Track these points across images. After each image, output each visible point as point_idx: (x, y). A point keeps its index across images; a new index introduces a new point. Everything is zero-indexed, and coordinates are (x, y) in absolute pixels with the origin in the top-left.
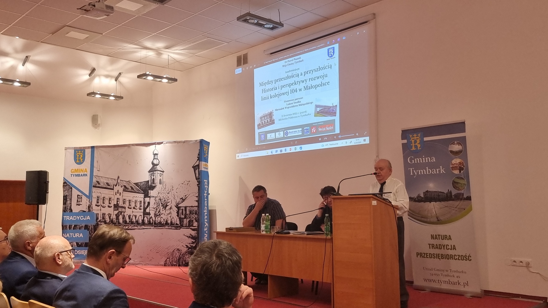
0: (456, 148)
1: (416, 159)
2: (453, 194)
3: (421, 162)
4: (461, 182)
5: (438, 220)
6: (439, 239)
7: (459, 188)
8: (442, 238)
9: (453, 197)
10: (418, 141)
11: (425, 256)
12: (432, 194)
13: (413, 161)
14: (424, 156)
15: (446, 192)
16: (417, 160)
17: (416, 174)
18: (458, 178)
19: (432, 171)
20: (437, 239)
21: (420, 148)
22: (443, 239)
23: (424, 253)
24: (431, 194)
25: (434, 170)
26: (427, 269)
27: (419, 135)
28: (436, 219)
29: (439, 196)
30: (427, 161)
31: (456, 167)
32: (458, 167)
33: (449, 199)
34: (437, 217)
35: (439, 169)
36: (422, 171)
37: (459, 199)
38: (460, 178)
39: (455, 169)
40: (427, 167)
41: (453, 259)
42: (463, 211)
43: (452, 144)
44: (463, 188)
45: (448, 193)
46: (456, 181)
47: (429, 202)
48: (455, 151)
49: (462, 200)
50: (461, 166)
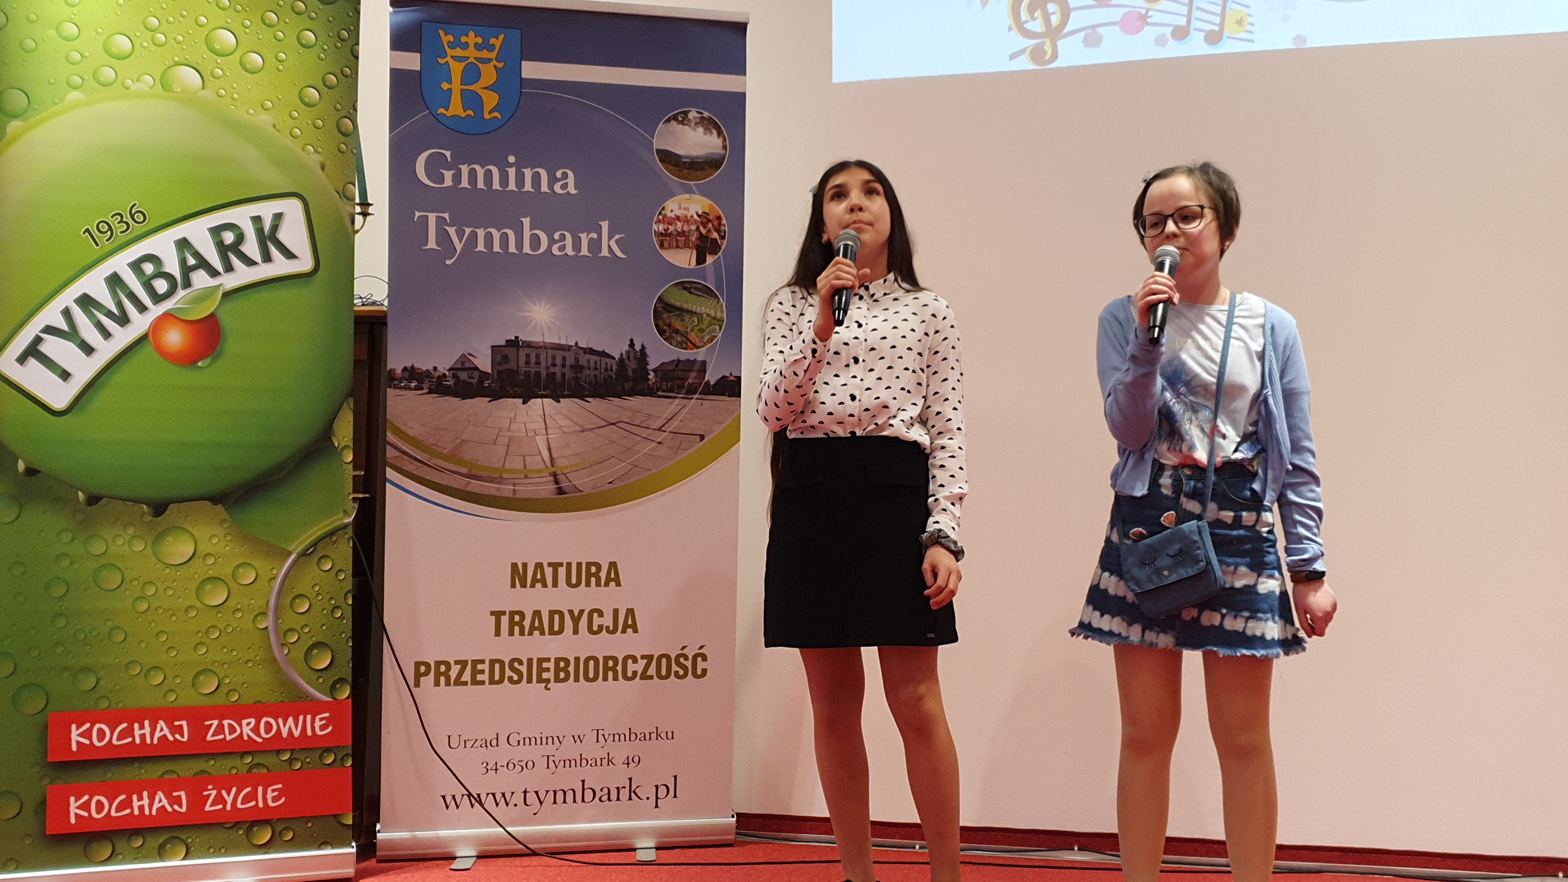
0: (695, 141)
1: (465, 169)
2: (653, 363)
3: (496, 185)
4: (698, 310)
5: (561, 491)
6: (555, 585)
7: (684, 335)
8: (574, 581)
9: (651, 375)
10: (489, 75)
11: (467, 676)
12: (538, 356)
13: (448, 175)
14: (512, 159)
15: (617, 349)
16: (473, 174)
17: (459, 246)
18: (685, 289)
19: (552, 241)
20: (545, 585)
21: (495, 115)
22: (578, 584)
23: (463, 664)
24: (533, 360)
25: (563, 238)
26: (469, 744)
27: (497, 42)
28: (552, 487)
29: (577, 367)
30: (528, 187)
31: (682, 233)
32: (694, 238)
33: (627, 386)
34: (555, 475)
35: (594, 235)
36: (496, 235)
37: (681, 387)
38: (695, 288)
39: (677, 247)
40: (529, 219)
41: (615, 678)
42: (697, 447)
43: (673, 123)
44: (706, 339)
45: (629, 357)
46: (678, 304)
47: (521, 400)
48: (688, 158)
49: (696, 396)
50: (709, 231)
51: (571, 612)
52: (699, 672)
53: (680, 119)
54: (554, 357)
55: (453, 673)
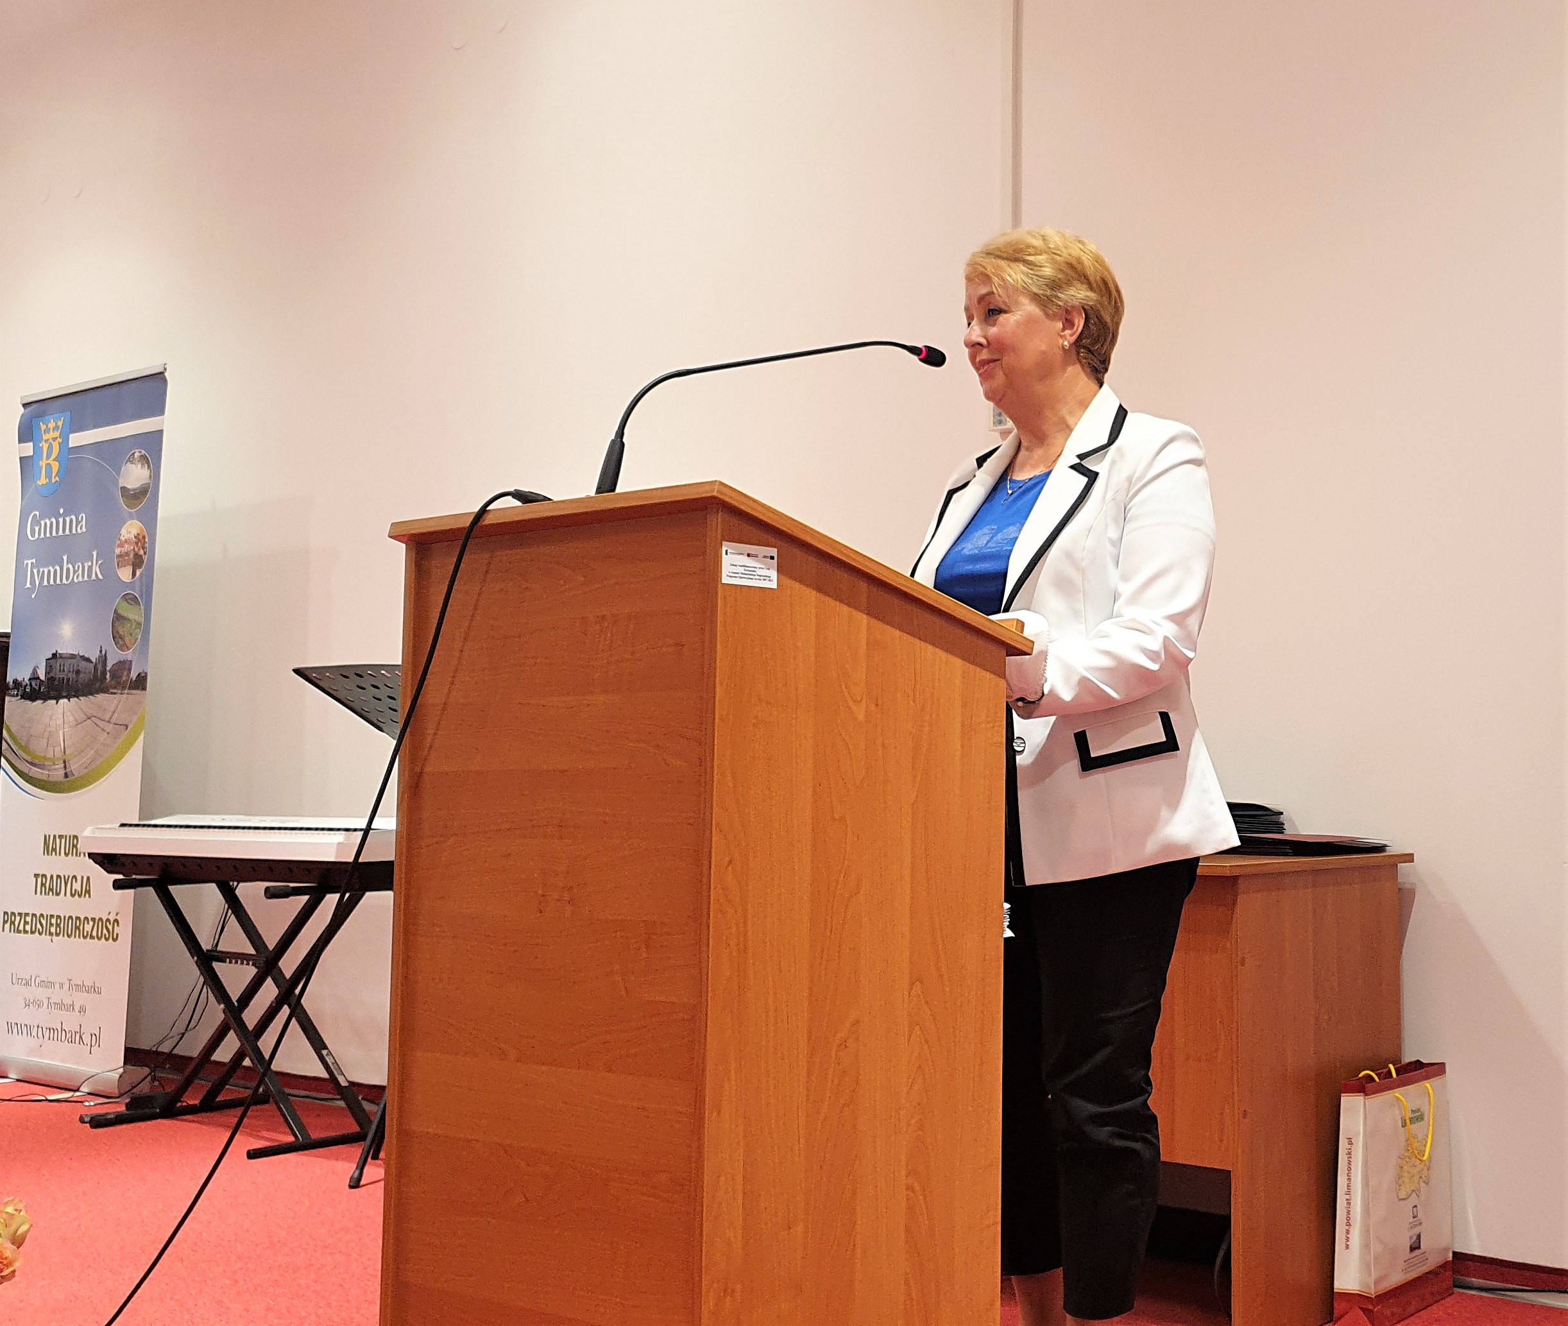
0: (137, 475)
1: (43, 523)
2: (110, 665)
3: (54, 532)
4: (131, 617)
5: (66, 776)
6: (60, 853)
7: (124, 639)
8: (67, 850)
10: (56, 449)
11: (21, 928)
12: (64, 665)
13: (37, 529)
14: (62, 511)
15: (94, 656)
16: (46, 526)
17: (37, 583)
18: (126, 600)
19: (74, 572)
20: (56, 855)
21: (57, 479)
22: (68, 854)
23: (20, 914)
24: (61, 668)
25: (78, 568)
26: (20, 981)
27: (61, 424)
28: (62, 772)
29: (78, 672)
30: (67, 531)
31: (127, 554)
32: (132, 556)
33: (97, 685)
35: (90, 564)
36: (52, 571)
37: (120, 684)
38: (131, 599)
39: (125, 565)
40: (66, 555)
41: (79, 937)
42: (123, 737)
43: (128, 463)
44: (133, 642)
45: (99, 661)
46: (123, 614)
47: (55, 701)
48: (133, 490)
49: (126, 691)
50: (138, 549)
51: (64, 877)
52: (115, 936)
53: (131, 459)
54: (70, 665)
55: (17, 923)
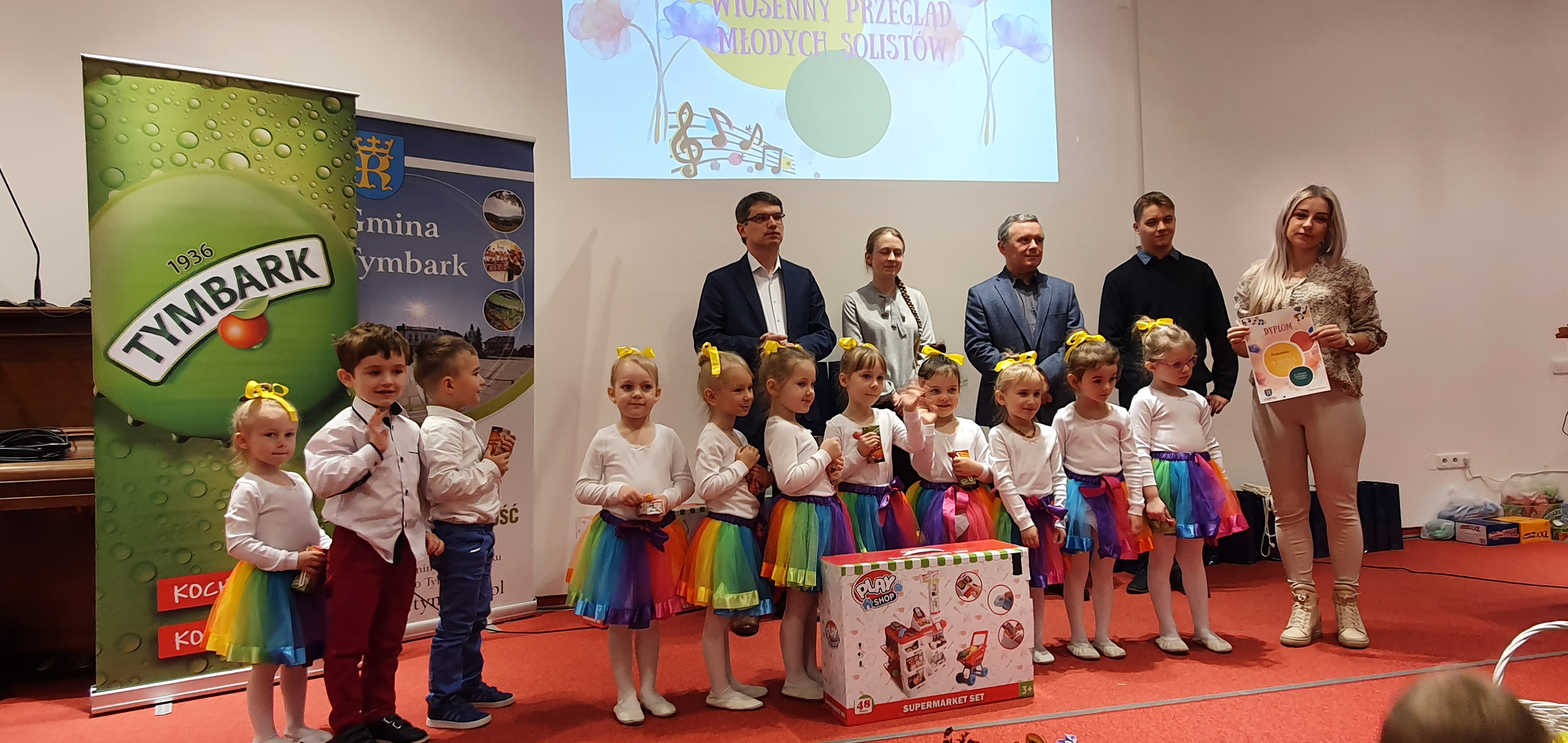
0: (506, 209)
1: (370, 221)
2: (484, 339)
3: (390, 231)
4: (509, 307)
7: (502, 321)
9: (484, 345)
10: (384, 163)
12: (416, 336)
14: (399, 215)
17: (367, 269)
18: (502, 295)
19: (424, 266)
21: (389, 188)
25: (431, 263)
27: (389, 144)
30: (409, 233)
32: (506, 264)
35: (449, 263)
36: (390, 262)
37: (501, 352)
38: (508, 295)
39: (497, 270)
40: (410, 252)
42: (509, 387)
43: (494, 197)
44: (514, 324)
45: (470, 335)
46: (498, 304)
48: (502, 218)
49: (509, 358)
50: (515, 261)
52: (514, 519)
53: (498, 195)
54: (426, 336)
